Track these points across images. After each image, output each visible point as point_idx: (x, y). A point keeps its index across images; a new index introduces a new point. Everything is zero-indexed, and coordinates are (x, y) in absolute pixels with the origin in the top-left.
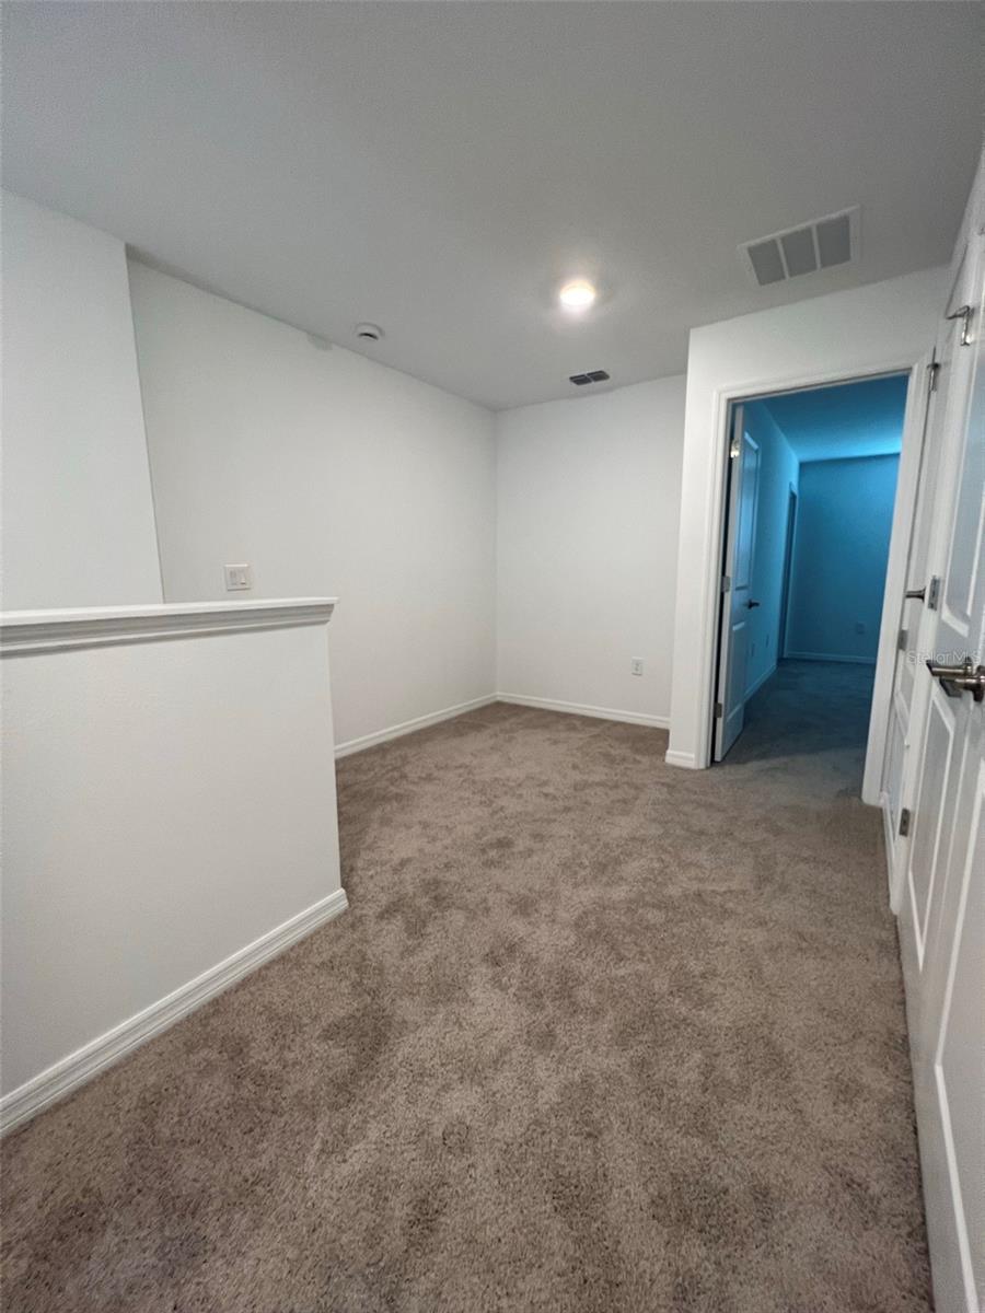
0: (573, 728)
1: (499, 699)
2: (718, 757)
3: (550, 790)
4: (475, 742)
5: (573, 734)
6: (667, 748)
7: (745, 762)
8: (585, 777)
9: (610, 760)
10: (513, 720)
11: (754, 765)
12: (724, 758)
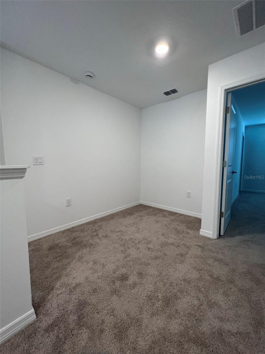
0: (165, 216)
1: (141, 203)
2: (222, 234)
3: (151, 246)
4: (129, 220)
5: (164, 219)
6: (200, 228)
7: (233, 236)
8: (167, 240)
9: (178, 232)
10: (144, 211)
11: (238, 238)
12: (224, 234)
